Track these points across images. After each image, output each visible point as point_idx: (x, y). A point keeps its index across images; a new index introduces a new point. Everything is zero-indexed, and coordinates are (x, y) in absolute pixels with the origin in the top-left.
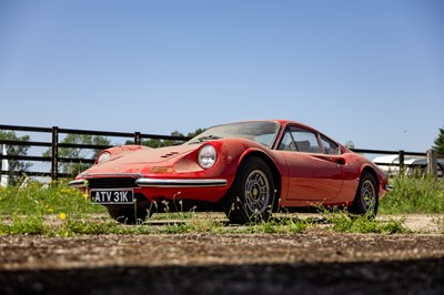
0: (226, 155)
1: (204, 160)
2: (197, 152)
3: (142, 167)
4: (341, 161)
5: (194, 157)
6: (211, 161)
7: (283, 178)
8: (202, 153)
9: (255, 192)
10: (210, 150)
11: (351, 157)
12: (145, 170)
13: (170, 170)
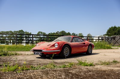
0: (60, 45)
1: (56, 46)
2: (54, 44)
3: (43, 48)
4: (84, 43)
5: (54, 45)
6: (57, 46)
7: (72, 48)
8: (55, 45)
9: (66, 52)
10: (57, 44)
11: (86, 42)
12: (44, 49)
13: (49, 49)
